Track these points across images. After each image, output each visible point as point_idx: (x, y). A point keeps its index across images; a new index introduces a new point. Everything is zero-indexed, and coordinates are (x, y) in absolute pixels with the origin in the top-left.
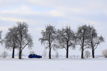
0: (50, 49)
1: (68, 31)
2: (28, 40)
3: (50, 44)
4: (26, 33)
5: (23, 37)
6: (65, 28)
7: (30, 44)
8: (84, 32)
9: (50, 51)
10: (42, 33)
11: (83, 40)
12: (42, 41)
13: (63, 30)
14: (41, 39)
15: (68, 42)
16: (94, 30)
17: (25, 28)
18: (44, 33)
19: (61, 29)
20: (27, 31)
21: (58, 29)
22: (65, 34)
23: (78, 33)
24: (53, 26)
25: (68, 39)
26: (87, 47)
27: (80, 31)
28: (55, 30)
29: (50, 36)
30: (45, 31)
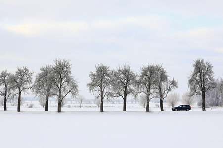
0: (102, 98)
1: (126, 72)
2: (72, 86)
3: (102, 92)
4: (68, 75)
5: (63, 81)
6: (122, 68)
7: (74, 91)
8: (151, 75)
9: (102, 101)
10: (90, 75)
11: (149, 86)
12: (91, 87)
13: (119, 70)
14: (89, 84)
15: (126, 87)
16: (163, 72)
17: (66, 69)
18: (94, 76)
19: (116, 70)
20: (70, 72)
21: (112, 70)
22: (122, 76)
23: (143, 76)
24: (107, 67)
25: (127, 83)
26: (155, 96)
27: (144, 74)
28: (109, 72)
29: (102, 80)
30: (95, 72)
